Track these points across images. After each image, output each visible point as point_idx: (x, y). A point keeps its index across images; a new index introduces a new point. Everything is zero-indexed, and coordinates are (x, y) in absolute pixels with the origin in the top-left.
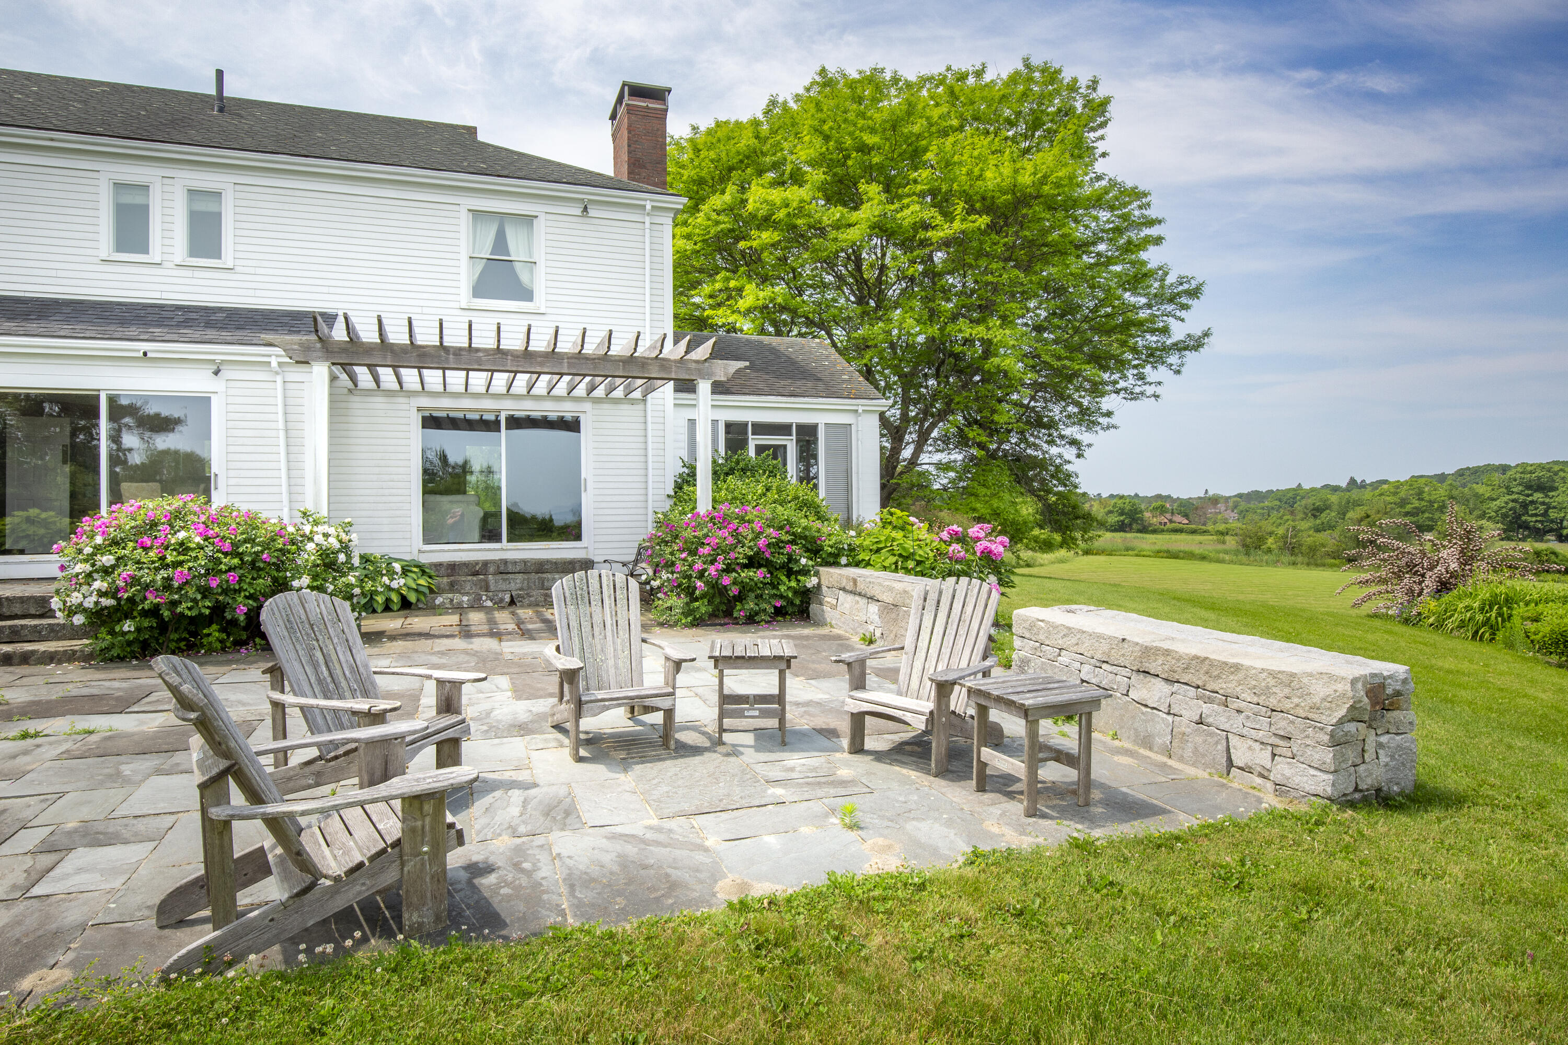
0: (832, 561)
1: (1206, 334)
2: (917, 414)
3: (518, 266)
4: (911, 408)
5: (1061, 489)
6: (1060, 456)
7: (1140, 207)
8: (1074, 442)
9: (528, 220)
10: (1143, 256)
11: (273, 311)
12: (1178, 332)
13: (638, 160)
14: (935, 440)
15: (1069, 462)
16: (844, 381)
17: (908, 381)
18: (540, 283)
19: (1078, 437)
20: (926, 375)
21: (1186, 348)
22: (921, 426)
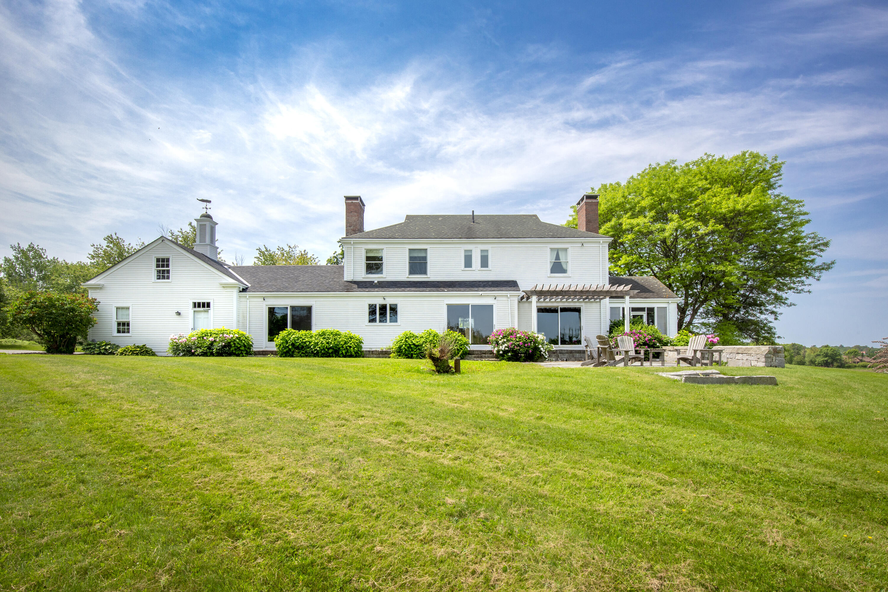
0: (666, 344)
1: (833, 263)
2: (692, 302)
3: (563, 264)
4: (689, 299)
5: (766, 335)
6: (766, 319)
7: (799, 207)
8: (772, 312)
9: (566, 250)
10: (800, 229)
11: (501, 281)
12: (819, 262)
13: (589, 220)
14: (701, 313)
15: (771, 322)
16: (664, 292)
17: (687, 287)
18: (570, 268)
19: (774, 309)
20: (697, 283)
21: (823, 269)
22: (694, 307)
